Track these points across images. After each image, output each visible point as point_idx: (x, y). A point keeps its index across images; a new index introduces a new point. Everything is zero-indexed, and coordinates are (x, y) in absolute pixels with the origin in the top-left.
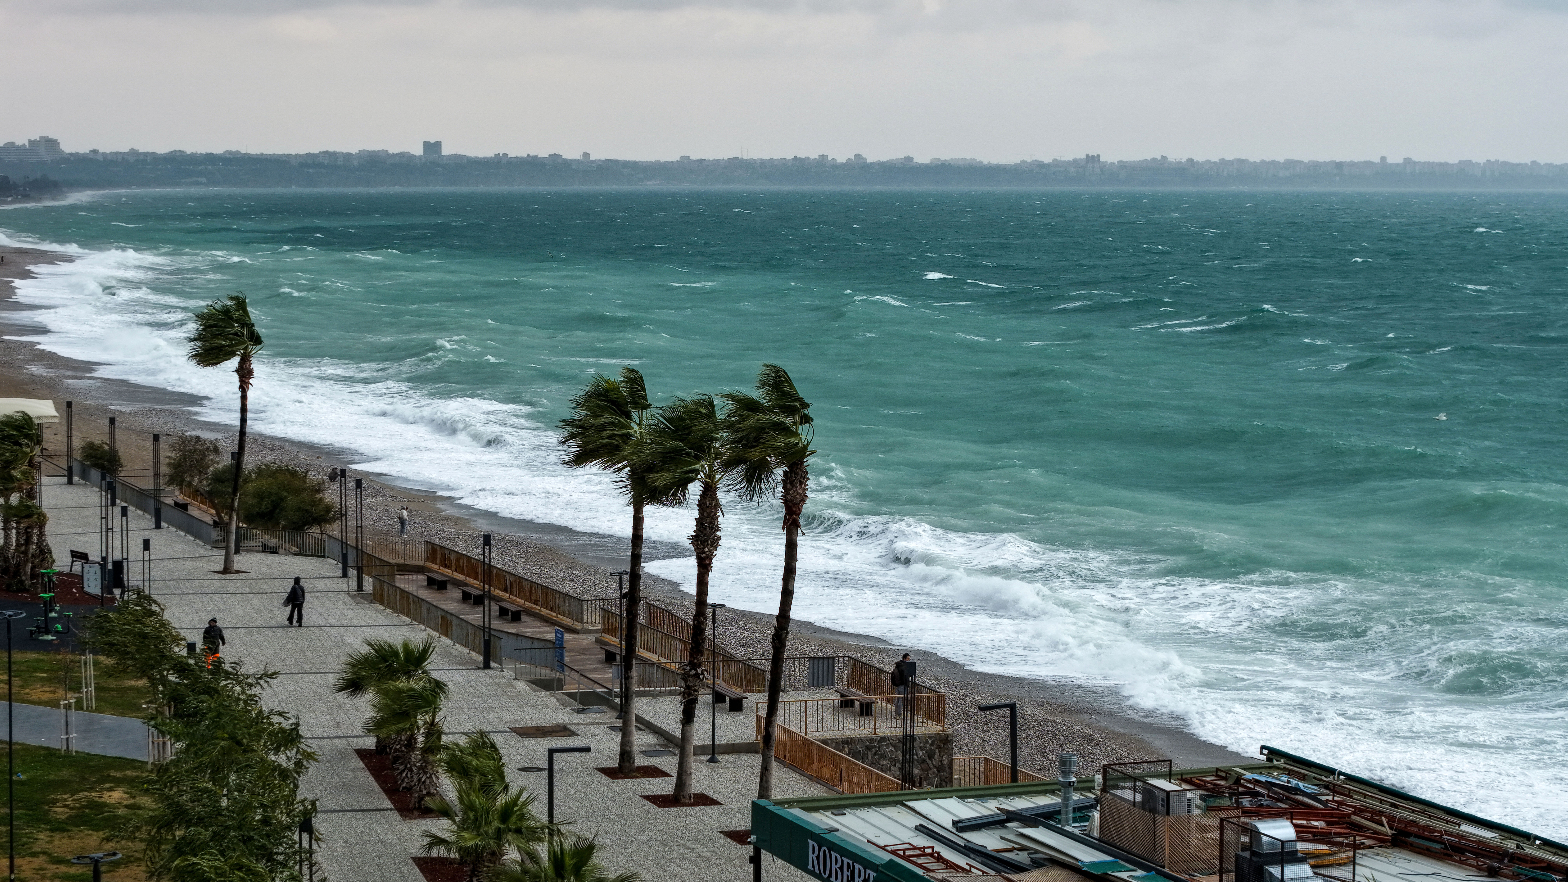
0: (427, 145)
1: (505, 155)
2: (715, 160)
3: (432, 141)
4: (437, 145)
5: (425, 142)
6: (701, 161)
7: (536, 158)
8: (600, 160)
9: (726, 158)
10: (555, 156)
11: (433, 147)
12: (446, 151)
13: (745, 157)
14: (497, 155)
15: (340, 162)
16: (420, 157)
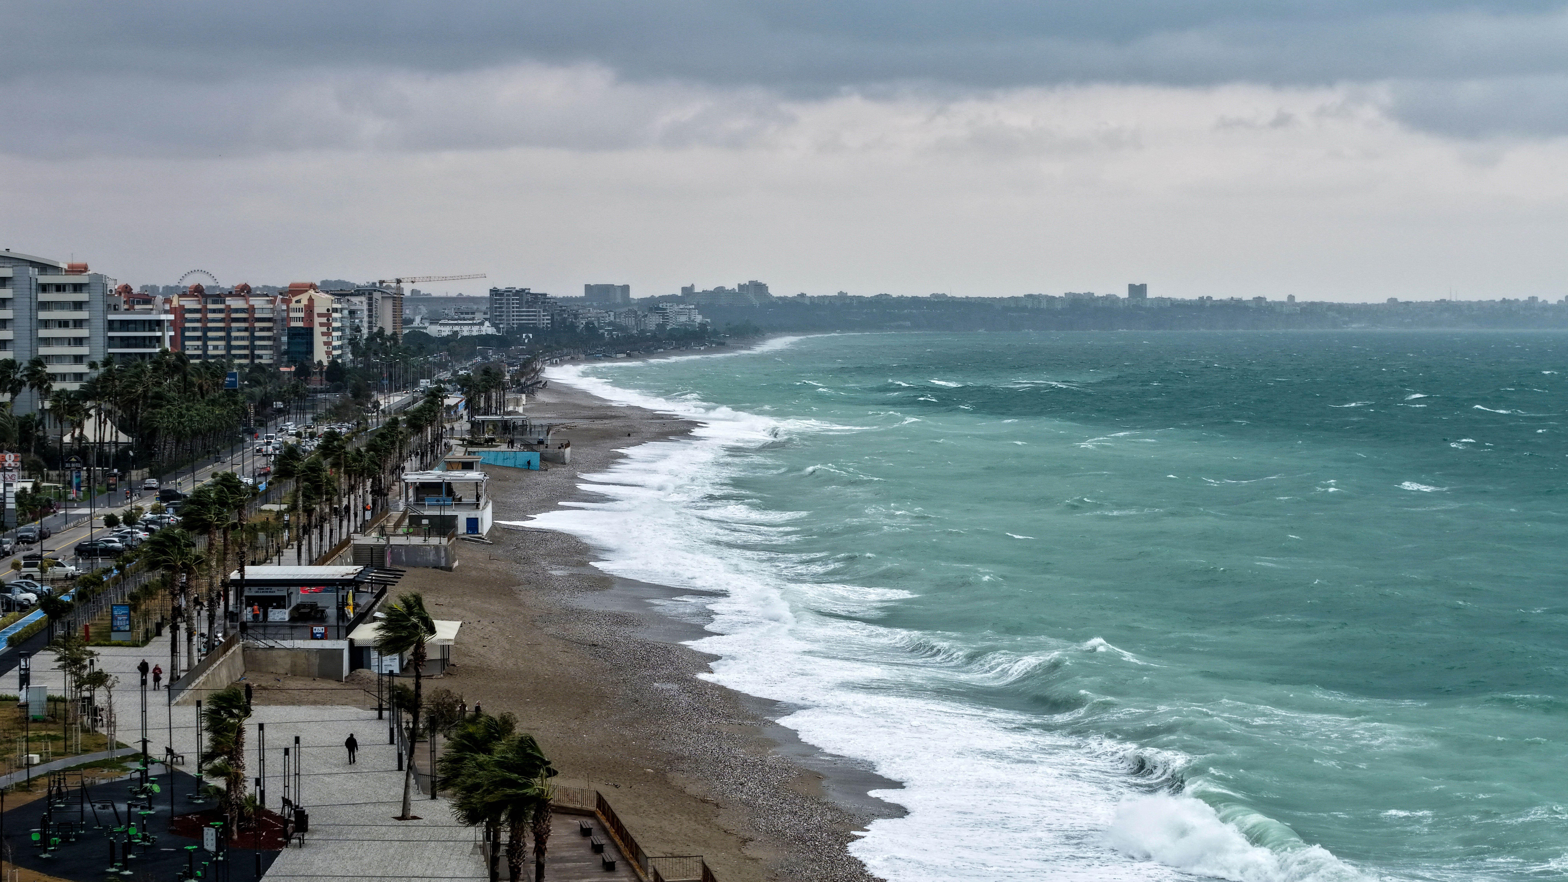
0: (1132, 287)
1: (1209, 298)
2: (1422, 302)
3: (1138, 284)
4: (1142, 288)
5: (1130, 285)
6: (1407, 303)
7: (1239, 301)
8: (1306, 303)
9: (1433, 301)
10: (1259, 299)
11: (1138, 290)
12: (1151, 294)
13: (1454, 300)
14: (1201, 298)
15: (1044, 305)
16: (1124, 299)
